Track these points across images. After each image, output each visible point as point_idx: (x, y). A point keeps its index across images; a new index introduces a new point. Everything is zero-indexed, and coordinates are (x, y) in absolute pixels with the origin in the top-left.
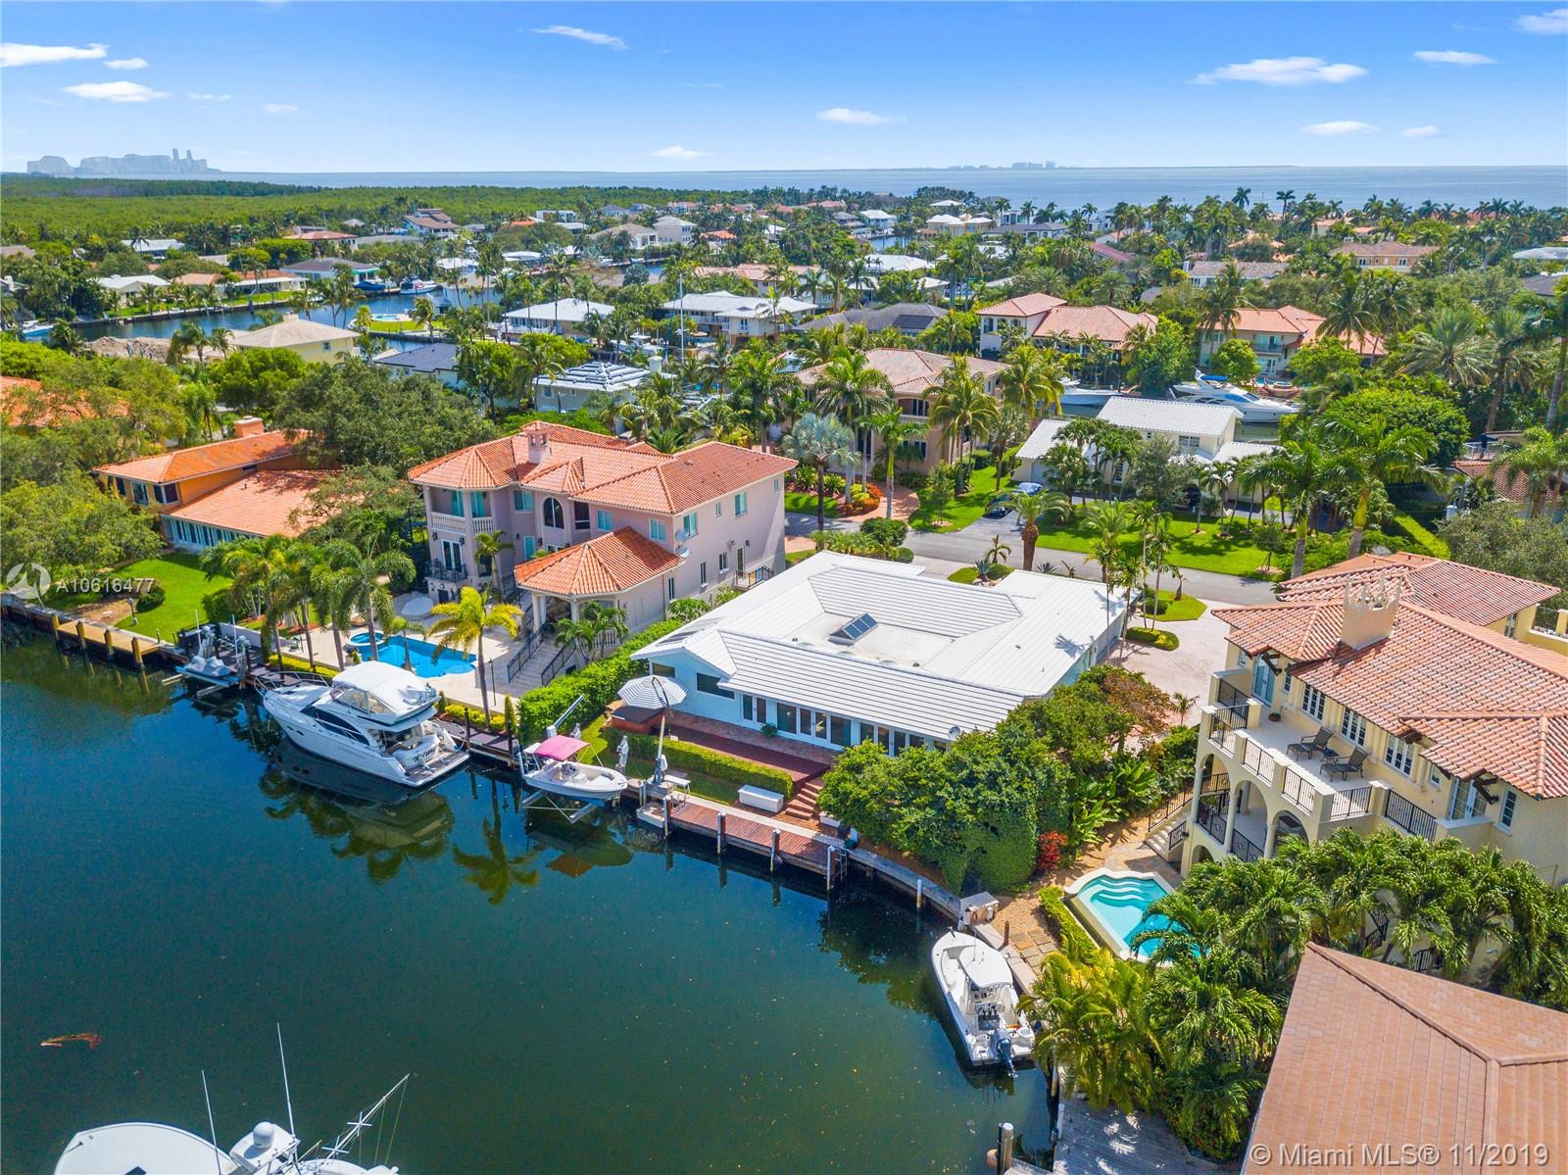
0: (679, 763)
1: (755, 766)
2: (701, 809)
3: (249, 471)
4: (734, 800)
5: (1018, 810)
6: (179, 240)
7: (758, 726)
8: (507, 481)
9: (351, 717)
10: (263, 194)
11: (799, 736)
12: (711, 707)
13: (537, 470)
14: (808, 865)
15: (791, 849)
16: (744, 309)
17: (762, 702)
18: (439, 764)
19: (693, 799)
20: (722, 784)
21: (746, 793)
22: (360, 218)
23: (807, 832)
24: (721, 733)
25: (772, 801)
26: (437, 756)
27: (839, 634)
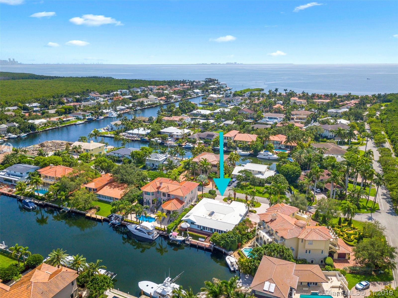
0: (191, 235)
1: (201, 235)
2: (194, 241)
4: (198, 240)
5: (235, 241)
6: (38, 103)
7: (200, 229)
8: (157, 190)
9: (144, 230)
11: (206, 230)
12: (193, 226)
14: (209, 248)
15: (207, 246)
16: (177, 133)
17: (200, 226)
18: (156, 236)
19: (193, 240)
20: (196, 238)
21: (200, 239)
22: (79, 95)
23: (209, 244)
24: (195, 230)
25: (204, 240)
26: (155, 235)
27: (210, 215)
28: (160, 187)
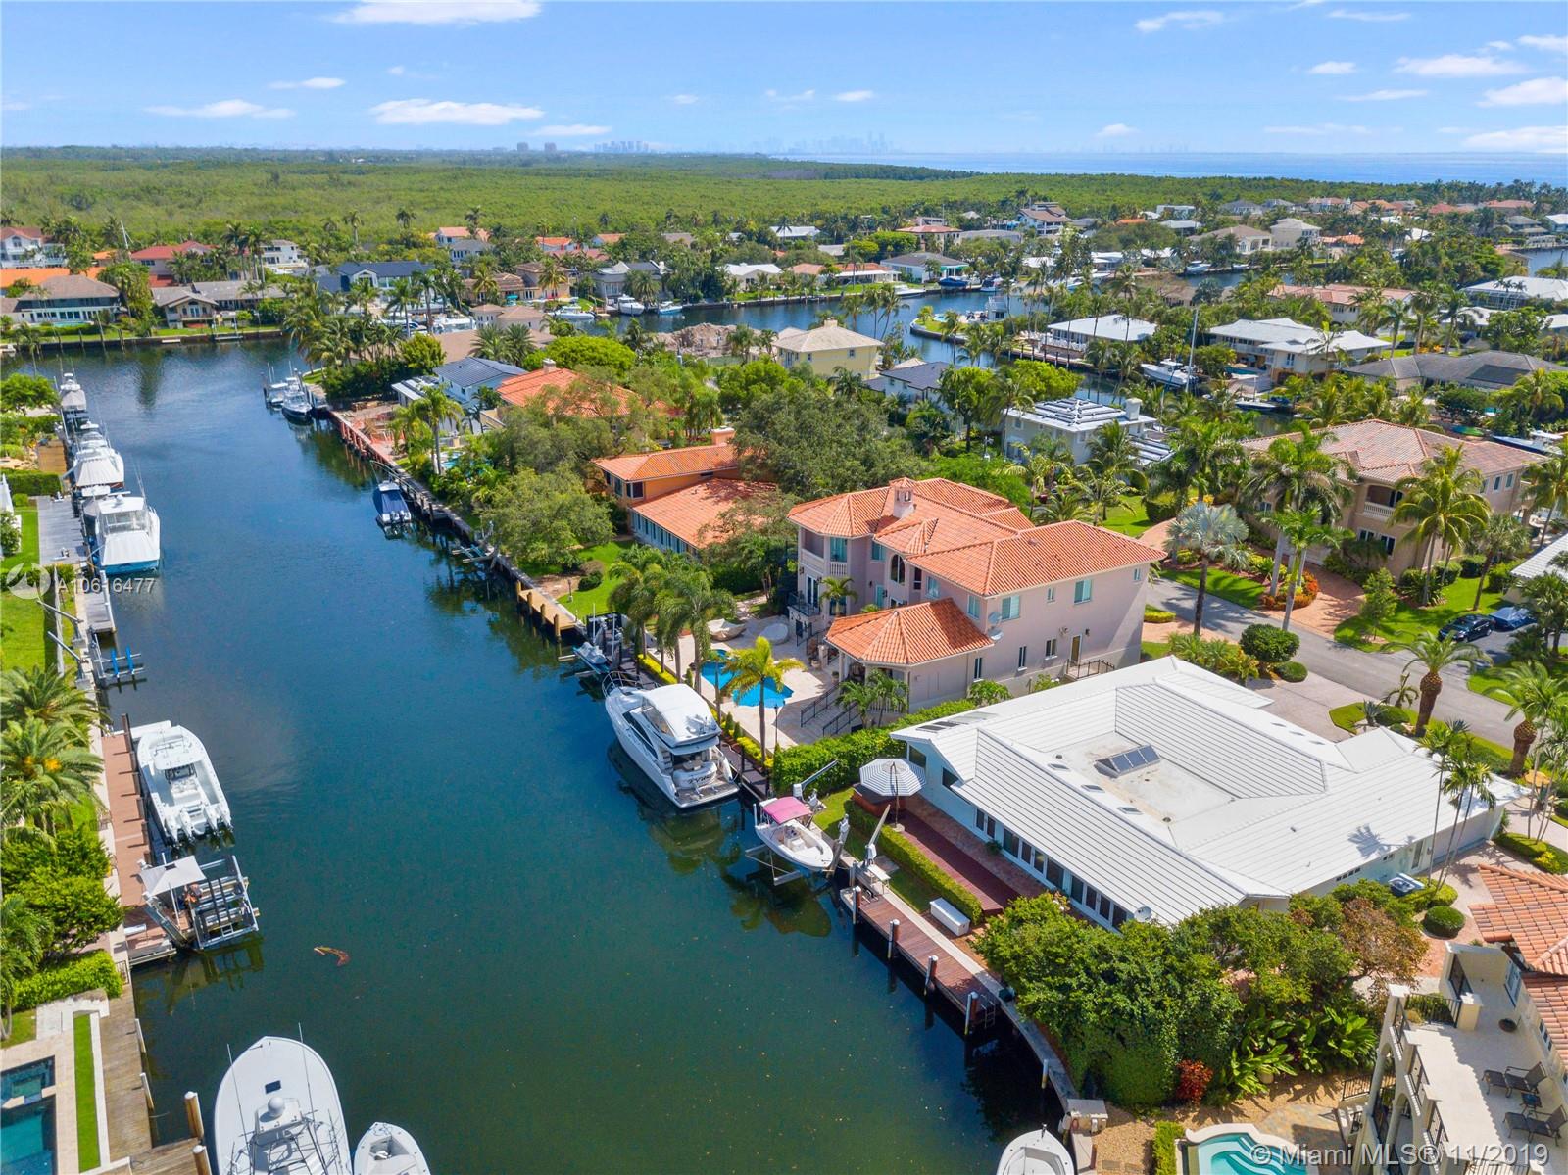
1: (952, 882)
2: (891, 908)
3: (705, 477)
4: (925, 911)
6: (817, 228)
7: (986, 838)
8: (865, 531)
10: (921, 178)
11: (1018, 861)
13: (894, 526)
15: (947, 979)
16: (1294, 342)
18: (710, 791)
19: (889, 895)
20: (917, 887)
21: (937, 907)
22: (978, 211)
23: (974, 966)
24: (951, 837)
25: (956, 922)
26: (714, 782)
27: (1106, 762)
28: (893, 519)
